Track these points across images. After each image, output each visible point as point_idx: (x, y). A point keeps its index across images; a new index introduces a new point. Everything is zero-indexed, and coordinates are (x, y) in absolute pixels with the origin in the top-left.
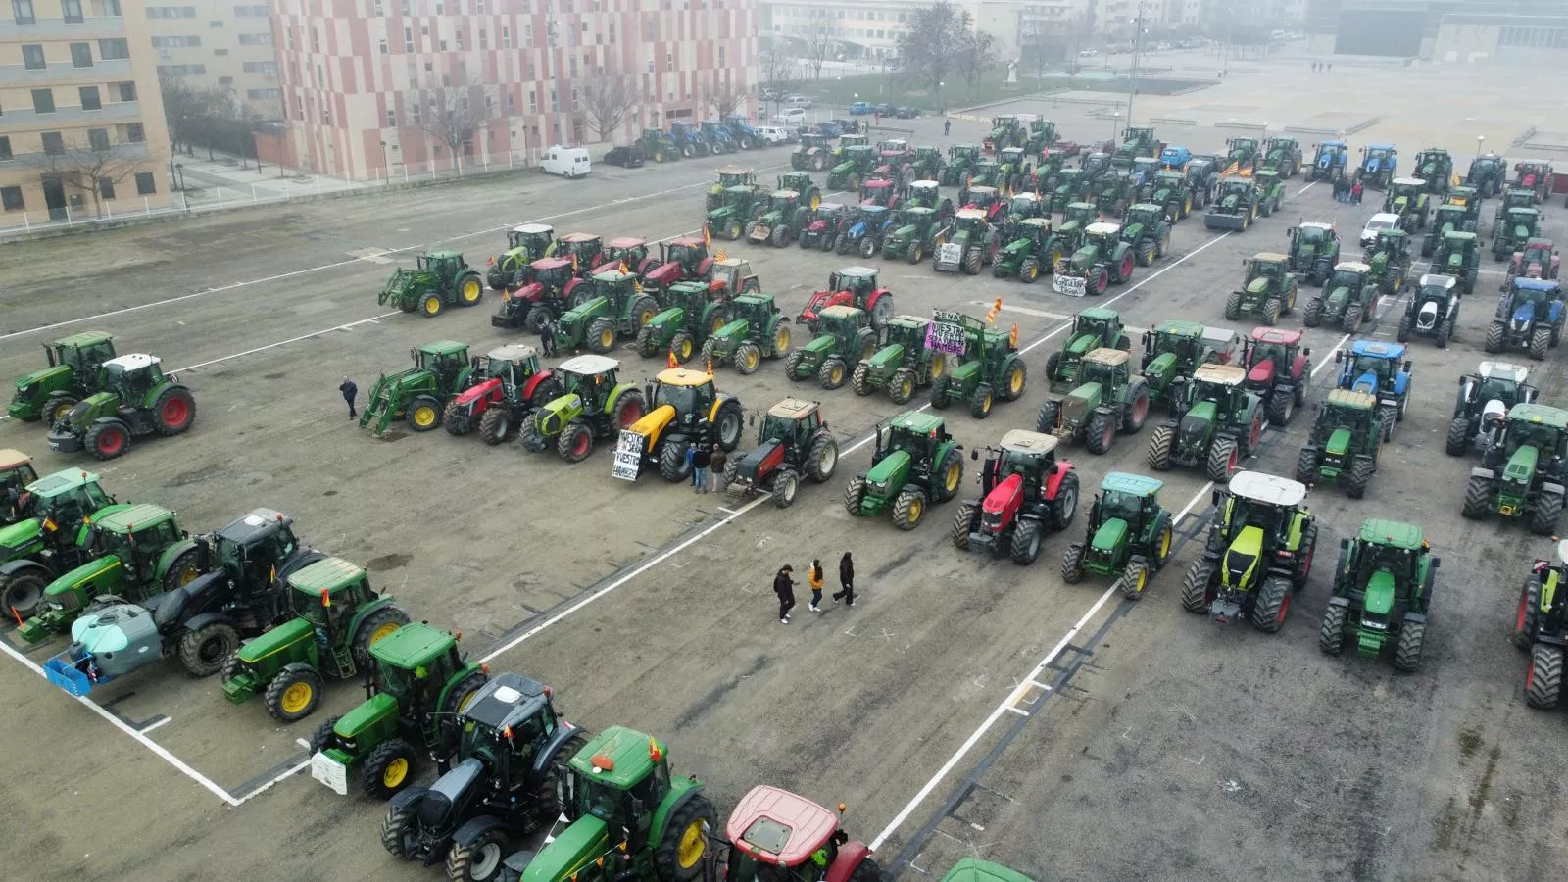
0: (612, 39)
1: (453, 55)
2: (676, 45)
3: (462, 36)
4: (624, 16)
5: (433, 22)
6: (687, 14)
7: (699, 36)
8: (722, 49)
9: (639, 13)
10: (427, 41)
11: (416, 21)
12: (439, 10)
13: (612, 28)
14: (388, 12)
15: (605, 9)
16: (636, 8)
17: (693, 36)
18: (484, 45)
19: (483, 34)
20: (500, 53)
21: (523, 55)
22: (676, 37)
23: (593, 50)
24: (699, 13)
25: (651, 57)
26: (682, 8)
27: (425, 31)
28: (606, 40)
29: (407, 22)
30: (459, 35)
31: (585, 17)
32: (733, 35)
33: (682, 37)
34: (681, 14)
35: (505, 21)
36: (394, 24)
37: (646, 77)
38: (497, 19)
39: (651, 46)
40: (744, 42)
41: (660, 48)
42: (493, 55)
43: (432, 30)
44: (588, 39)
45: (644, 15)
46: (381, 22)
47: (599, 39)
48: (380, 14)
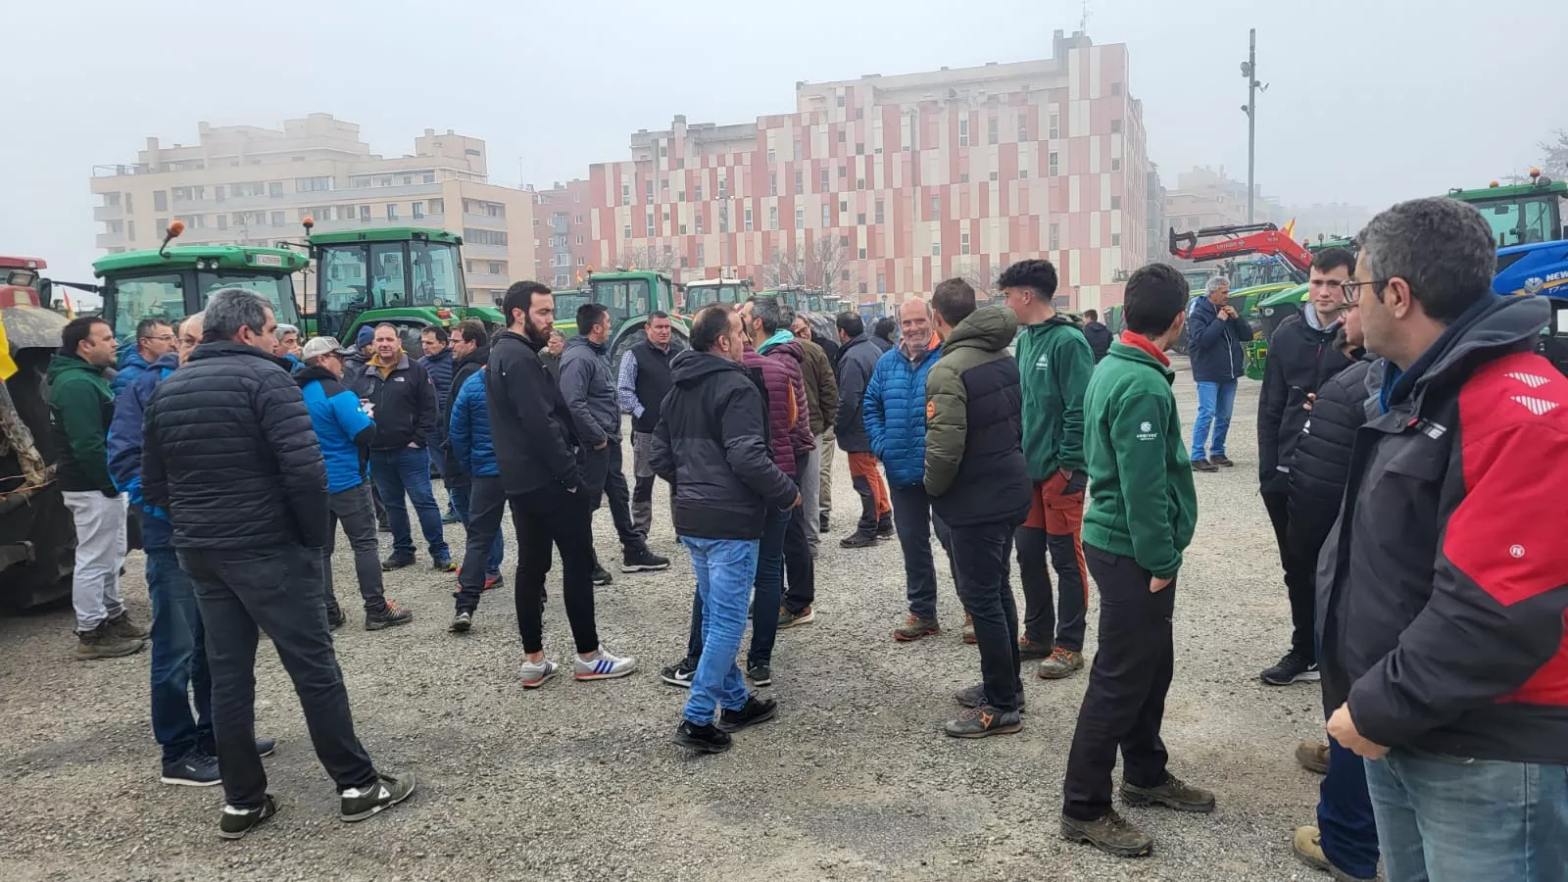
0: (880, 218)
1: (691, 239)
2: (975, 224)
3: (703, 220)
4: (898, 193)
5: (674, 208)
6: (994, 186)
7: (1014, 211)
8: (1054, 227)
9: (919, 189)
10: (667, 226)
11: (658, 208)
12: (682, 196)
13: (879, 206)
14: (634, 201)
15: (871, 186)
16: (915, 182)
17: (1004, 210)
18: (723, 228)
20: (740, 238)
21: (766, 236)
22: (975, 214)
23: (853, 231)
24: (1013, 185)
25: (936, 238)
26: (987, 179)
27: (667, 216)
28: (871, 219)
29: (650, 209)
30: (698, 220)
31: (843, 197)
32: (1074, 206)
33: (984, 212)
34: (984, 189)
35: (748, 204)
36: (638, 211)
37: (927, 261)
38: (739, 204)
39: (936, 225)
40: (1095, 217)
41: (950, 229)
42: (732, 238)
44: (845, 219)
45: (926, 190)
46: (627, 210)
47: (861, 219)
48: (626, 203)
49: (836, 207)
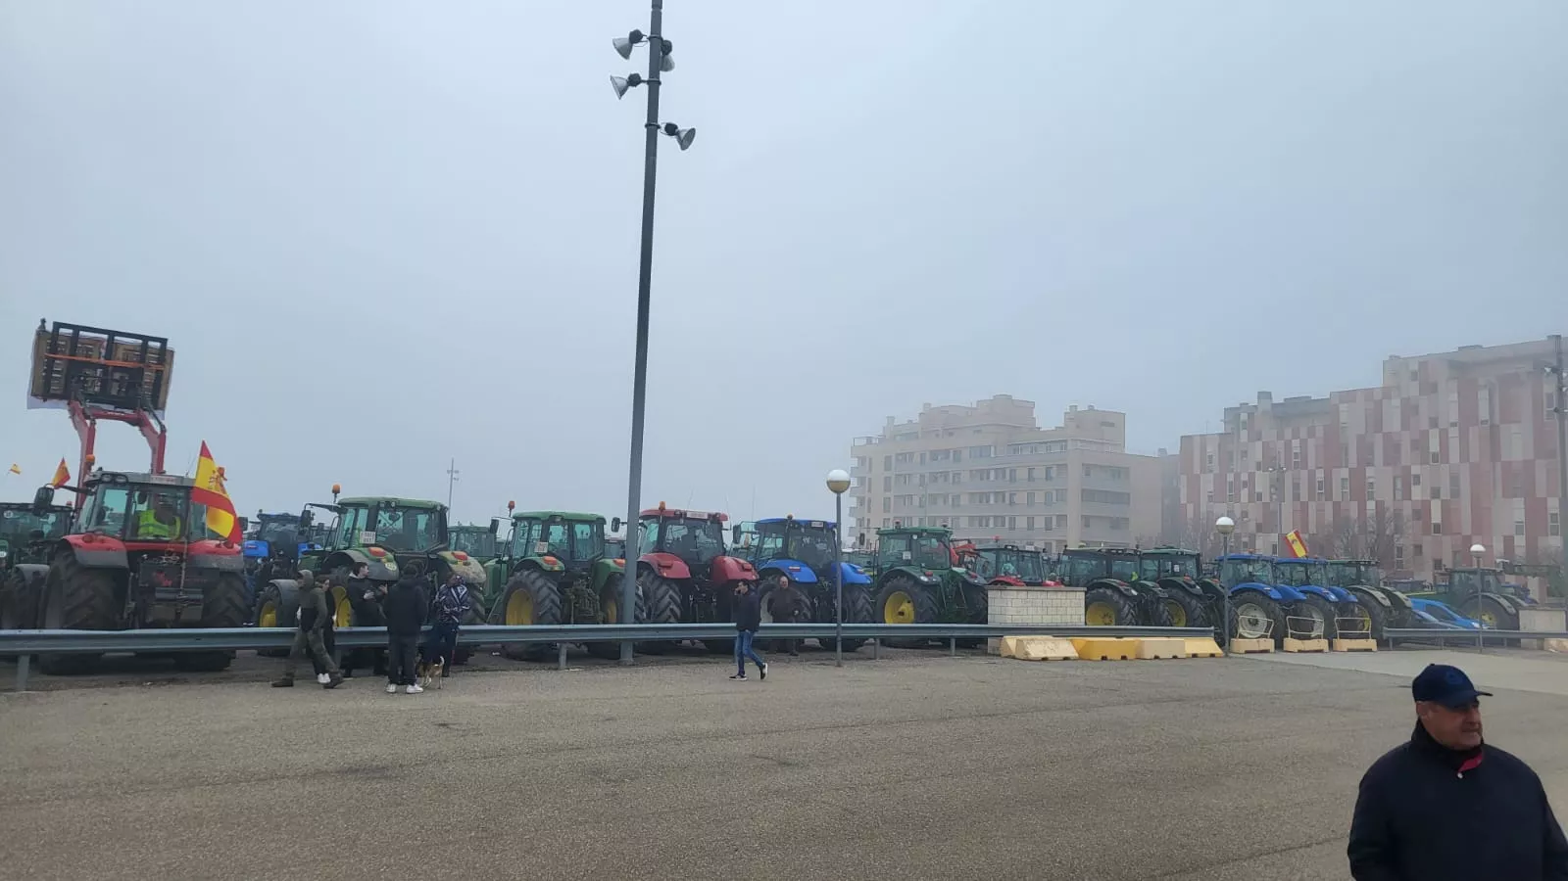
0: (1455, 493)
3: (1277, 485)
5: (1252, 476)
11: (1237, 476)
14: (1216, 469)
19: (1296, 486)
27: (1245, 484)
28: (1445, 494)
29: (1230, 478)
35: (1320, 475)
36: (1219, 478)
38: (1312, 475)
39: (1519, 501)
41: (1535, 502)
42: (1304, 504)
43: (1250, 484)
44: (1418, 493)
45: (1506, 464)
46: (1211, 476)
47: (1436, 493)
48: (1211, 471)
49: (1408, 481)
